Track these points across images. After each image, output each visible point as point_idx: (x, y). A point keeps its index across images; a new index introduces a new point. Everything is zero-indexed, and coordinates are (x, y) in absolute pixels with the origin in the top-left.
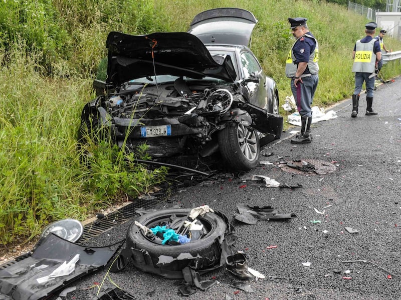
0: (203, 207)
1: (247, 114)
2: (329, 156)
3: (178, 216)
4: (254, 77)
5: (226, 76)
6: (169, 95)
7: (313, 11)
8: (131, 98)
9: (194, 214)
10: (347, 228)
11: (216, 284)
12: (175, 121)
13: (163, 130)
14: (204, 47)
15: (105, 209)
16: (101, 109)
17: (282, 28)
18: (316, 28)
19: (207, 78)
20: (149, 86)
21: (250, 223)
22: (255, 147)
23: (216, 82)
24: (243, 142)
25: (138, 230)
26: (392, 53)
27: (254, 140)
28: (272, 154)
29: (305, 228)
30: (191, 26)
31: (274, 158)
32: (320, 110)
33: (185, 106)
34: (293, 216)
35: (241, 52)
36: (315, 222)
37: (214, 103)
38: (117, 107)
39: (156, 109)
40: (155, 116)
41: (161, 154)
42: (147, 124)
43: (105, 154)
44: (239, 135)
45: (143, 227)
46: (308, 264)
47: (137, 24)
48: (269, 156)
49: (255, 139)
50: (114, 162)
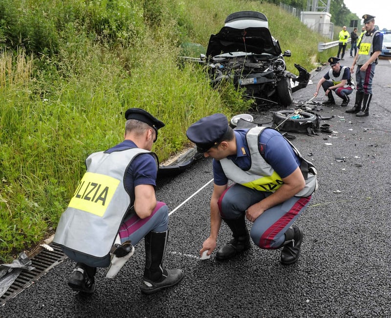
0: (299, 110)
3: (290, 113)
9: (296, 112)
12: (259, 75)
13: (252, 80)
23: (269, 56)
26: (327, 44)
29: (340, 121)
34: (333, 117)
37: (277, 66)
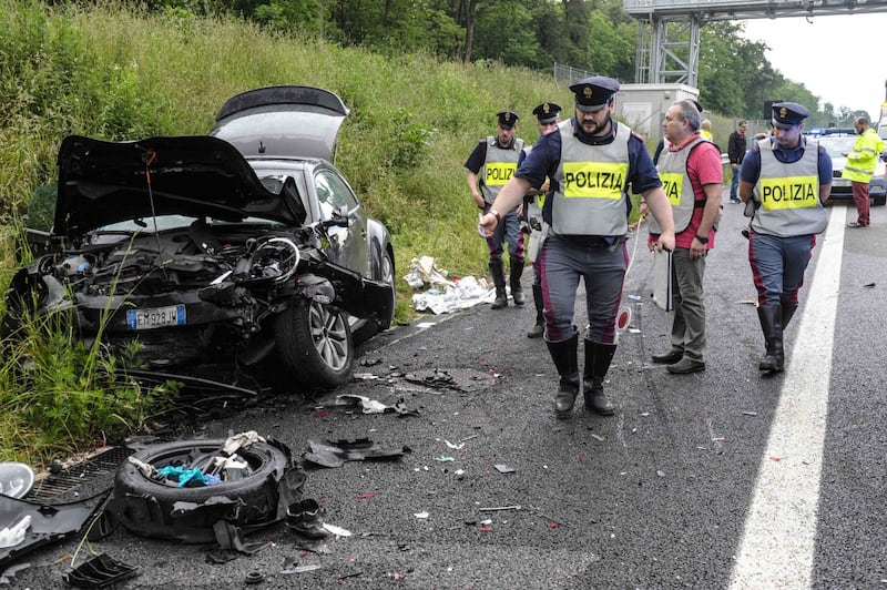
0: (247, 434)
1: (328, 284)
2: (485, 363)
3: (203, 451)
4: (340, 217)
5: (286, 215)
6: (180, 251)
7: (475, 85)
8: (106, 258)
9: (231, 445)
10: (498, 466)
11: (270, 546)
12: (193, 297)
13: (170, 315)
14: (245, 161)
15: (64, 459)
16: (50, 279)
17: (406, 121)
18: (482, 121)
19: (251, 220)
20: (142, 235)
21: (331, 465)
22: (345, 347)
23: (268, 227)
24: (321, 336)
25: (135, 470)
27: (342, 333)
28: (379, 362)
29: (426, 468)
30: (218, 120)
31: (382, 369)
32: (479, 283)
33: (211, 270)
34: (406, 451)
35: (315, 170)
36: (444, 459)
37: (266, 263)
38: (80, 275)
39: (155, 276)
40: (153, 289)
41: (167, 361)
42: (141, 305)
43: (62, 358)
44: (313, 322)
45: (144, 466)
46: (425, 515)
47: (103, 116)
48: (372, 365)
49: (344, 331)
50: (78, 374)
